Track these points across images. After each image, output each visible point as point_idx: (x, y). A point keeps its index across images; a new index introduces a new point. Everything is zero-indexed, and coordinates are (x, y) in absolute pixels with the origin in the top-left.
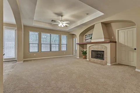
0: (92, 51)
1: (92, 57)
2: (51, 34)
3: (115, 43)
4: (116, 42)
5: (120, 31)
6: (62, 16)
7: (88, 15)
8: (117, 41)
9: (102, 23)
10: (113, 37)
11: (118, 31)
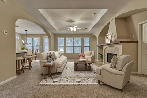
0: (107, 54)
1: (107, 61)
2: (74, 38)
3: (136, 44)
4: (137, 42)
5: (144, 25)
6: (73, 22)
7: (96, 14)
8: (139, 40)
9: (116, 19)
10: (134, 36)
11: (142, 24)
